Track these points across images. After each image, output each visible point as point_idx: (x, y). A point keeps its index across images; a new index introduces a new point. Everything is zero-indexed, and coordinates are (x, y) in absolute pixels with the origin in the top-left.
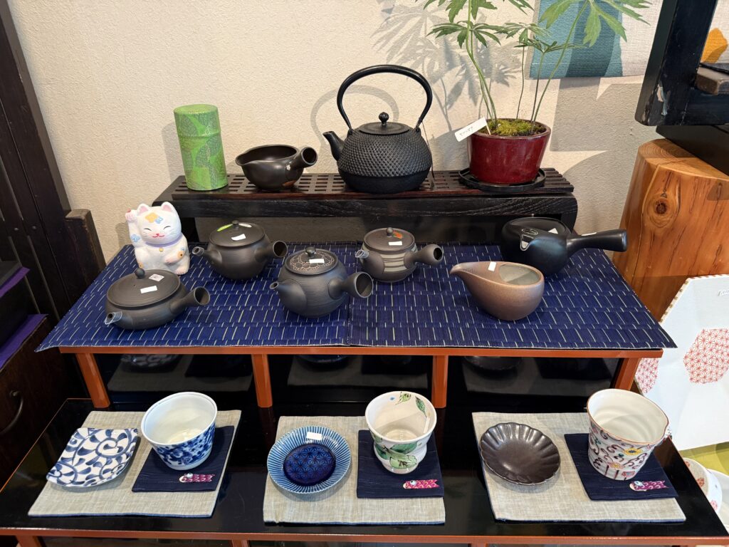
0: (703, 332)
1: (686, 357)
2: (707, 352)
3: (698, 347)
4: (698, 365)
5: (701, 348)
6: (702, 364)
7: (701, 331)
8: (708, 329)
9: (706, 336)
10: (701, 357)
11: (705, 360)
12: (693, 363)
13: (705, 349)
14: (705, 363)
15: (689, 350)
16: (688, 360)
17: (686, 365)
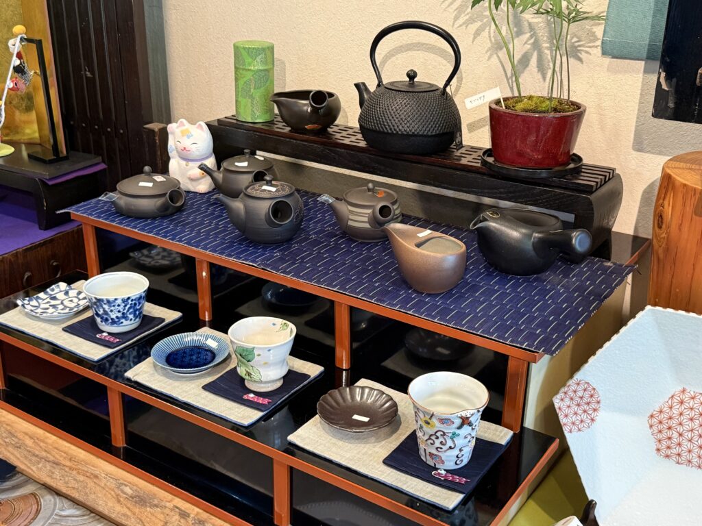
0: (684, 391)
1: (652, 416)
2: (684, 419)
3: (671, 408)
4: (669, 433)
5: (675, 412)
6: (675, 435)
7: (681, 389)
8: (692, 390)
9: (686, 397)
10: (674, 423)
11: (680, 429)
12: (660, 427)
13: (681, 414)
14: (681, 435)
15: (657, 409)
16: (655, 421)
17: (651, 426)
